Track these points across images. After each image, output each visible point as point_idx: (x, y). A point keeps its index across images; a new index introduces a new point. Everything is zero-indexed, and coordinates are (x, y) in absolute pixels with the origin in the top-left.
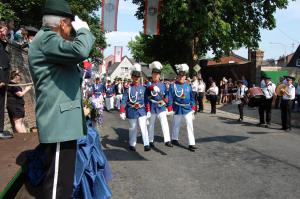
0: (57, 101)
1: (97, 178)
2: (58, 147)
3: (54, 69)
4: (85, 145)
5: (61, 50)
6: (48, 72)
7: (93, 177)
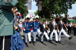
0: (4, 22)
1: (19, 48)
2: (4, 38)
3: (4, 11)
4: (15, 38)
5: (6, 4)
6: (2, 12)
7: (18, 48)
